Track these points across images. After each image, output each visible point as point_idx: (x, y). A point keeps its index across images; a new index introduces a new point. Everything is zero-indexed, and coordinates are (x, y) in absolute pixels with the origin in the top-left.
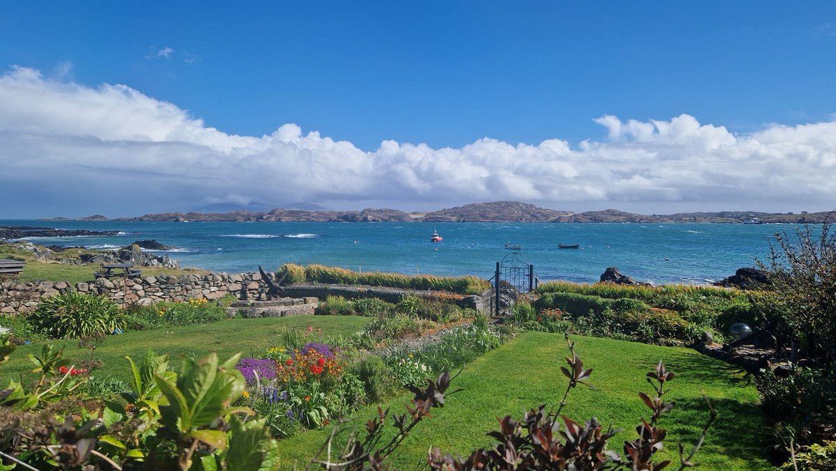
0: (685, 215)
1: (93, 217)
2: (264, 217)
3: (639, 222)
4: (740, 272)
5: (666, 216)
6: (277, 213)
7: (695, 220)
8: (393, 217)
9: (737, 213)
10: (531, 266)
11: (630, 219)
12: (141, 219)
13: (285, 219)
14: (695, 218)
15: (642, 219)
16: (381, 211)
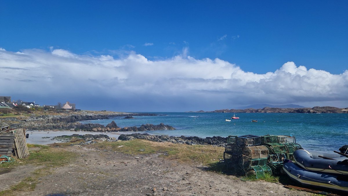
1: (200, 111)
2: (259, 111)
6: (266, 109)
8: (329, 111)
12: (214, 112)
13: (268, 112)
16: (324, 108)
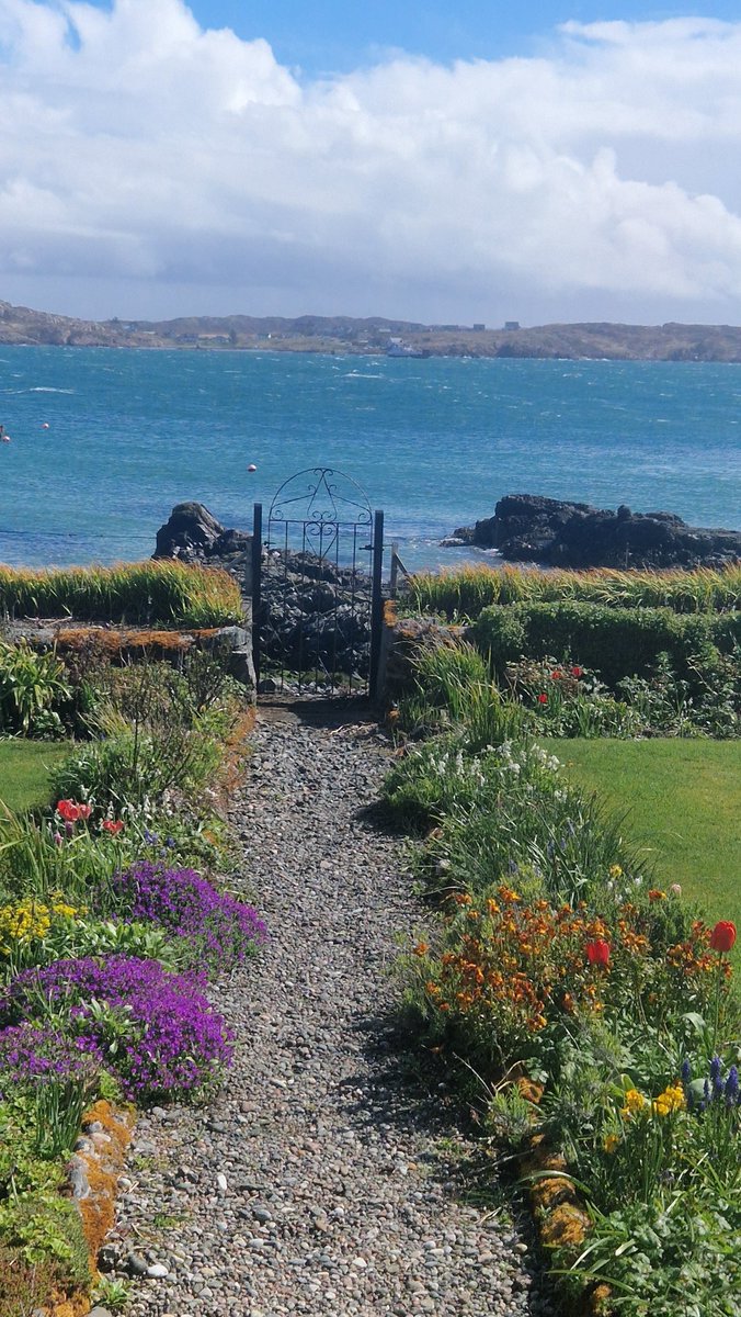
0: (205, 324)
3: (70, 343)
4: (507, 507)
5: (150, 326)
7: (234, 339)
9: (342, 321)
10: (380, 517)
11: (43, 332)
14: (233, 334)
15: (79, 334)
